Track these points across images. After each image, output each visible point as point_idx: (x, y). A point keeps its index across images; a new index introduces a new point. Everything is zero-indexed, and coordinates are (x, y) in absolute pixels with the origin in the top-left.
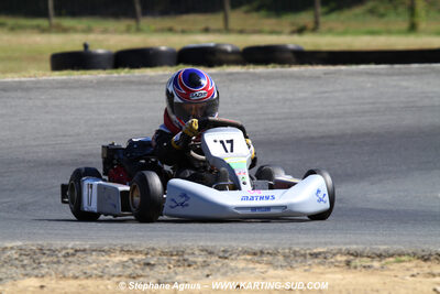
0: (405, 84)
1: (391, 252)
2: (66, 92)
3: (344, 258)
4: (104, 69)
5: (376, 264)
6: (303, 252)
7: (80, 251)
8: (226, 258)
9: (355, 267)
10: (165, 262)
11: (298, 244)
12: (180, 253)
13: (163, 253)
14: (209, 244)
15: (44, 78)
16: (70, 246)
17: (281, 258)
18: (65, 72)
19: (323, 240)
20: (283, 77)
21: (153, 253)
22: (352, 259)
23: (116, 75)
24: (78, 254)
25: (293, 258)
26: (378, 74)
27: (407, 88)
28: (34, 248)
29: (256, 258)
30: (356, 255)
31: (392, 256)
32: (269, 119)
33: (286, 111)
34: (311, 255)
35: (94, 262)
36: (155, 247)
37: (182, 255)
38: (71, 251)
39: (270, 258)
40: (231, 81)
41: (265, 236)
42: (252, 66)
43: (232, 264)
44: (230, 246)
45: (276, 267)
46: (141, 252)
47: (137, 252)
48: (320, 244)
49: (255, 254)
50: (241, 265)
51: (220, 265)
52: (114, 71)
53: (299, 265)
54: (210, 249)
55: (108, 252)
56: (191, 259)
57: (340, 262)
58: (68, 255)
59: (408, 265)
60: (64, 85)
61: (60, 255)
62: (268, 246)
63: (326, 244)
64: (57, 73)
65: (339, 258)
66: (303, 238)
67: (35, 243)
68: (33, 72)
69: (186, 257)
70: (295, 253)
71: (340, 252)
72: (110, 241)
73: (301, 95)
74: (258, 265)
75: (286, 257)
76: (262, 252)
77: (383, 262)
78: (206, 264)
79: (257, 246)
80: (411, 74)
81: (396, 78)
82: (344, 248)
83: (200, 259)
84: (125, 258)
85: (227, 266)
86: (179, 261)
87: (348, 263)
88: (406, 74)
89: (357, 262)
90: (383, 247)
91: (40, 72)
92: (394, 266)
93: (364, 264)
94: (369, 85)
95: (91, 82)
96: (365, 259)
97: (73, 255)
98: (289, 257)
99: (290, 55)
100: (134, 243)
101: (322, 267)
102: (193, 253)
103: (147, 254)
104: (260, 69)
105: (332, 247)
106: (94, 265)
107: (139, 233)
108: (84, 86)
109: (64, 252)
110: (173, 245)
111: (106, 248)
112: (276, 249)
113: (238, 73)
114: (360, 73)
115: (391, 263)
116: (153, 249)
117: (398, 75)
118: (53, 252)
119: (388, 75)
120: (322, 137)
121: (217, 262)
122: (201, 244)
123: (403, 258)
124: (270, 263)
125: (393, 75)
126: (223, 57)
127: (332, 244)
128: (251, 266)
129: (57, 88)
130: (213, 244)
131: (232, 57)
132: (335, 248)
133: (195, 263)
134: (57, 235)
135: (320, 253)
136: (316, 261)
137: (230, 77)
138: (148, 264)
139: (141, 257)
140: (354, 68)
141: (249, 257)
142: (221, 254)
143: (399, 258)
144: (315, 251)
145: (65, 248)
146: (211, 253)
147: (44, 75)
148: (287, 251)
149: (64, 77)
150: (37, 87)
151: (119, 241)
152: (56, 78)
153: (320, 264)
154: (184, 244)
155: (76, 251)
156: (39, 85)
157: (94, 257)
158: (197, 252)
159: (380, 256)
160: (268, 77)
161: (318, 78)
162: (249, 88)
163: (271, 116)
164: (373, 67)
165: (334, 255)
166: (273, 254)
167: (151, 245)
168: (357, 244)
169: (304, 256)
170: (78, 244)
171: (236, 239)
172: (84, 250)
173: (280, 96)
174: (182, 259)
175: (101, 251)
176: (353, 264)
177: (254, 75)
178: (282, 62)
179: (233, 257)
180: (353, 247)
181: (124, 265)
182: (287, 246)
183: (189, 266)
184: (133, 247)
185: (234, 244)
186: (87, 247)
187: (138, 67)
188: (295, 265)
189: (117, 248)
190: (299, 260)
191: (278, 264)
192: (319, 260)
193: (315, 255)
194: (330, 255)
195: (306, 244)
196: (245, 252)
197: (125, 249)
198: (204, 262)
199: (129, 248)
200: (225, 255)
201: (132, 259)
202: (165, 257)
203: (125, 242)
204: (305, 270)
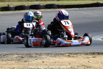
0: (82, 12)
1: (79, 53)
2: (4, 16)
3: (68, 55)
4: (13, 11)
5: (75, 56)
7: (6, 54)
8: (41, 55)
9: (70, 57)
11: (57, 51)
12: (30, 54)
13: (26, 54)
14: (37, 52)
17: (53, 55)
18: (3, 12)
20: (54, 11)
22: (70, 55)
23: (15, 12)
25: (56, 55)
26: (76, 10)
27: (83, 13)
29: (47, 55)
30: (71, 54)
31: (79, 54)
34: (60, 54)
35: (10, 57)
37: (30, 55)
39: (51, 55)
41: (50, 50)
42: (47, 9)
43: (42, 57)
47: (20, 54)
48: (62, 51)
49: (47, 54)
50: (44, 57)
51: (39, 57)
52: (15, 11)
54: (37, 53)
55: (13, 55)
57: (67, 55)
59: (83, 56)
62: (50, 52)
65: (67, 54)
69: (31, 55)
70: (56, 54)
71: (67, 53)
72: (14, 52)
74: (48, 57)
76: (49, 54)
77: (77, 55)
78: (36, 57)
79: (48, 52)
80: (84, 10)
81: (80, 11)
82: (68, 52)
83: (34, 56)
84: (17, 56)
86: (29, 56)
87: (69, 56)
88: (83, 10)
89: (71, 55)
90: (77, 52)
92: (79, 56)
93: (73, 56)
94: (74, 13)
96: (73, 55)
99: (56, 6)
100: (19, 52)
101: (63, 57)
103: (22, 55)
104: (49, 10)
105: (65, 52)
106: (10, 58)
108: (8, 15)
110: (28, 52)
111: (13, 54)
112: (52, 53)
113: (44, 11)
114: (72, 10)
115: (79, 55)
116: (24, 54)
117: (81, 10)
119: (79, 10)
121: (38, 56)
122: (35, 52)
123: (81, 54)
124: (51, 56)
125: (80, 10)
126: (40, 7)
127: (65, 51)
128: (46, 57)
129: (2, 15)
131: (43, 7)
132: (66, 52)
133: (33, 56)
135: (62, 54)
136: (61, 55)
138: (22, 57)
139: (21, 55)
140: (71, 9)
141: (46, 55)
142: (39, 54)
143: (80, 54)
144: (61, 53)
145: (3, 54)
148: (55, 53)
151: (15, 52)
152: (1, 13)
154: (31, 52)
157: (10, 56)
158: (34, 54)
159: (76, 54)
160: (51, 12)
162: (46, 14)
164: (75, 9)
166: (52, 54)
167: (23, 53)
168: (71, 51)
169: (59, 54)
172: (8, 54)
174: (30, 56)
175: (11, 54)
176: (70, 56)
177: (48, 11)
178: (54, 8)
179: (42, 55)
180: (70, 52)
181: (17, 57)
183: (32, 57)
185: (42, 52)
186: (8, 53)
187: (20, 10)
188: (56, 56)
189: (15, 53)
190: (58, 55)
191: (53, 56)
192: (62, 55)
193: (61, 54)
194: (65, 54)
195: (59, 51)
196: (45, 54)
197: (17, 54)
198: (36, 56)
199: (18, 53)
200: (40, 55)
201: (19, 56)
202: (26, 55)
203: (17, 52)
204: (59, 58)
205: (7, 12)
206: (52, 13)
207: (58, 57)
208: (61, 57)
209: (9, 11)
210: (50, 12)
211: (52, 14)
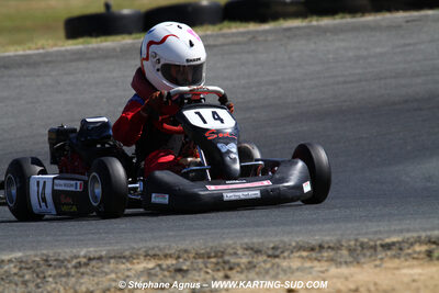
2: (82, 65)
3: (424, 248)
4: (130, 33)
6: (372, 243)
7: (94, 259)
8: (276, 256)
10: (201, 266)
11: (366, 234)
12: (220, 254)
13: (198, 256)
14: (255, 240)
15: (55, 49)
16: (82, 253)
17: (345, 252)
18: (81, 40)
19: (398, 228)
20: (355, 29)
21: (185, 256)
22: (434, 249)
24: (93, 263)
25: (361, 252)
28: (37, 259)
29: (314, 255)
32: (338, 83)
33: (359, 71)
34: (382, 246)
35: (113, 272)
36: (190, 248)
37: (222, 257)
38: (84, 260)
39: (331, 253)
40: (289, 38)
43: (285, 264)
44: (282, 242)
45: (339, 264)
46: (171, 256)
47: (166, 256)
48: (395, 232)
49: (312, 249)
50: (296, 264)
51: (268, 266)
52: (142, 35)
53: (367, 259)
54: (256, 246)
55: (129, 259)
56: (233, 260)
57: (419, 253)
58: (79, 265)
60: (79, 56)
61: (69, 266)
62: (328, 239)
63: (401, 231)
64: (71, 42)
65: (417, 248)
66: (373, 227)
67: (39, 253)
68: (40, 43)
69: (227, 258)
70: (362, 246)
71: (418, 241)
72: (133, 245)
73: (378, 50)
74: (316, 263)
75: (351, 251)
76: (321, 247)
78: (251, 266)
79: (315, 240)
82: (424, 235)
83: (244, 260)
84: (151, 265)
85: (278, 266)
86: (217, 264)
87: (429, 254)
91: (51, 42)
95: (114, 50)
97: (86, 264)
98: (355, 250)
100: (162, 245)
101: (397, 261)
102: (235, 254)
103: (179, 257)
104: (326, 21)
105: (408, 235)
106: (113, 276)
107: (171, 233)
108: (106, 55)
109: (74, 262)
110: (210, 244)
111: (127, 253)
112: (339, 241)
113: (298, 28)
116: (186, 251)
118: (61, 263)
120: (406, 101)
121: (265, 262)
122: (246, 240)
124: (331, 260)
126: (280, 9)
127: (408, 231)
128: (308, 264)
129: (72, 61)
130: (260, 240)
131: (292, 9)
132: (412, 235)
133: (238, 265)
134: (67, 241)
135: (393, 244)
136: (389, 253)
137: (288, 34)
138: (180, 270)
139: (170, 262)
141: (305, 254)
142: (270, 252)
144: (388, 241)
145: (76, 257)
146: (258, 252)
147: (55, 45)
148: (352, 243)
149: (81, 47)
150: (46, 60)
151: (142, 245)
152: (69, 48)
153: (394, 256)
154: (224, 242)
155: (90, 259)
156: (48, 59)
157: (112, 266)
158: (240, 252)
160: (335, 31)
161: (399, 27)
162: (313, 46)
163: (341, 79)
165: (412, 244)
166: (336, 248)
167: (184, 247)
169: (374, 248)
170: (92, 251)
171: (289, 233)
172: (100, 258)
173: (351, 54)
174: (221, 261)
175: (120, 257)
176: (435, 255)
179: (286, 254)
180: (436, 234)
181: (149, 273)
182: (352, 237)
183: (231, 269)
184: (160, 250)
185: (286, 239)
186: (104, 253)
188: (363, 260)
189: (140, 252)
190: (368, 253)
191: (343, 260)
192: (393, 252)
193: (387, 247)
194: (406, 245)
195: (375, 233)
196: (300, 248)
197: (151, 253)
198: (249, 263)
199: (157, 251)
200: (275, 253)
201: (159, 266)
202: (200, 261)
203: (150, 244)
204: (376, 266)
205: (99, 39)
206: (341, 37)
207: (372, 265)
208: (389, 264)
209: (111, 38)
210: (328, 34)
211: (342, 44)
